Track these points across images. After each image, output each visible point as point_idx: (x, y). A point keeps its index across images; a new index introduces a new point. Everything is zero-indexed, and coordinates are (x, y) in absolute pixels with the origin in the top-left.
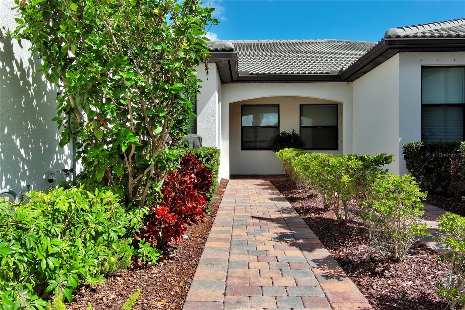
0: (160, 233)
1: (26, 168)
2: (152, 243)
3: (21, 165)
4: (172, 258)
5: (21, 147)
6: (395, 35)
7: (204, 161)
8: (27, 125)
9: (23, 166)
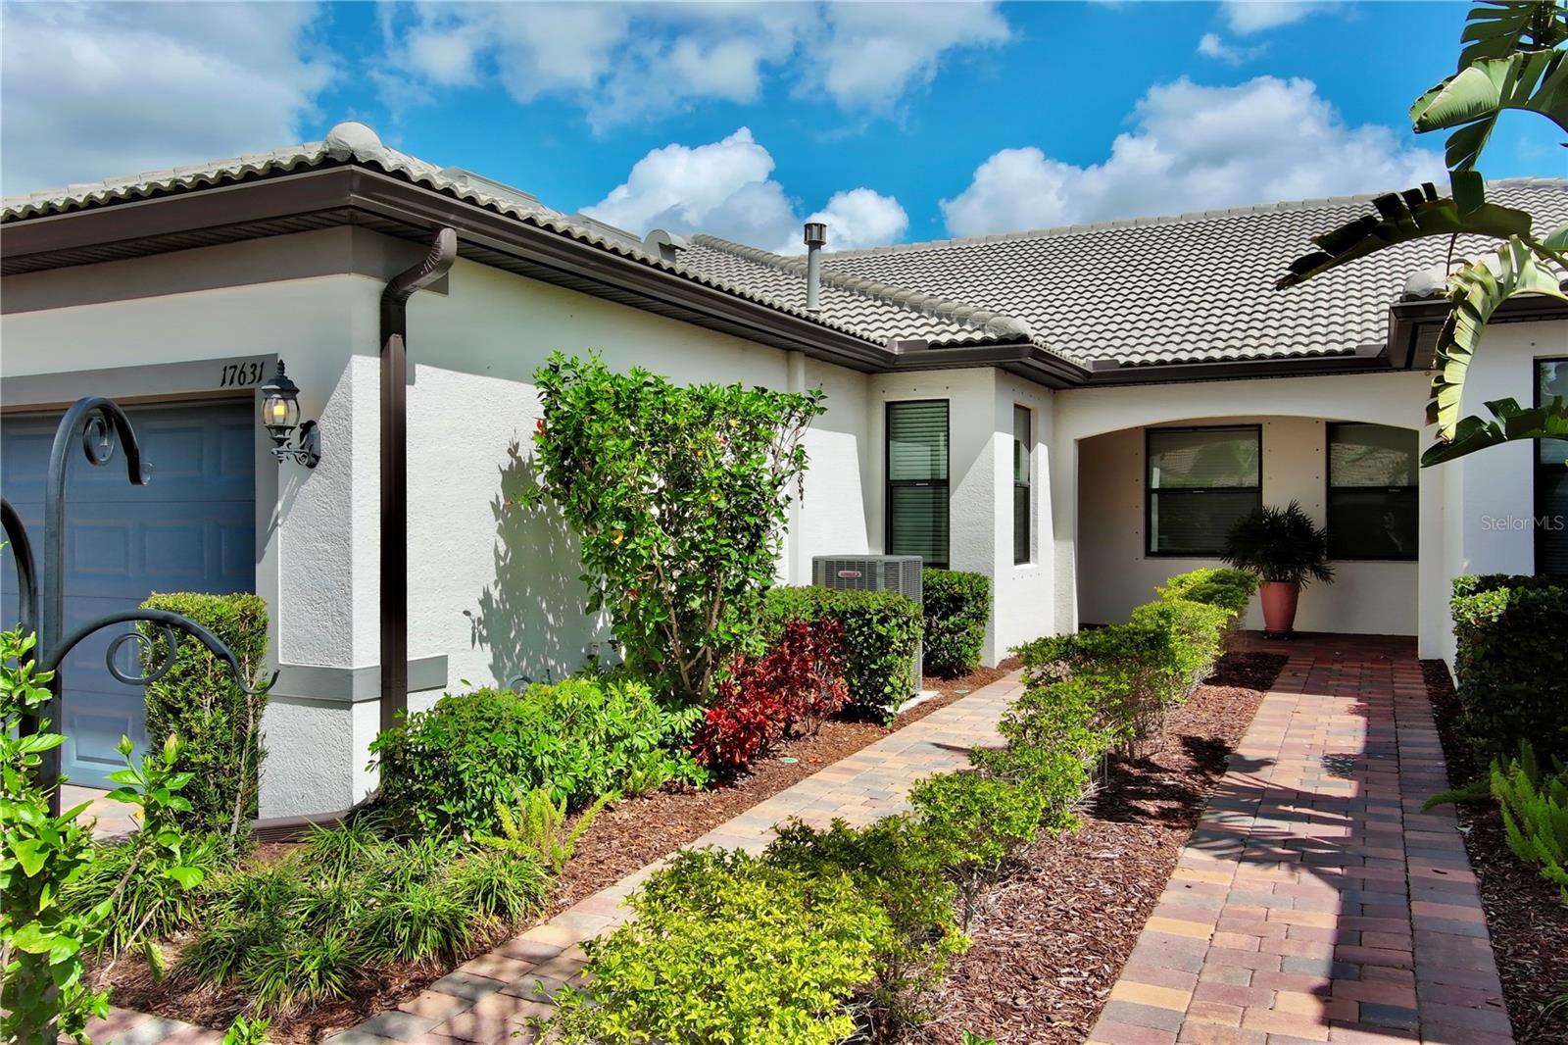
0: (718, 747)
1: (555, 639)
2: (702, 759)
3: (549, 636)
4: (736, 787)
5: (548, 612)
6: (1425, 290)
7: (875, 621)
8: (557, 578)
9: (552, 637)
